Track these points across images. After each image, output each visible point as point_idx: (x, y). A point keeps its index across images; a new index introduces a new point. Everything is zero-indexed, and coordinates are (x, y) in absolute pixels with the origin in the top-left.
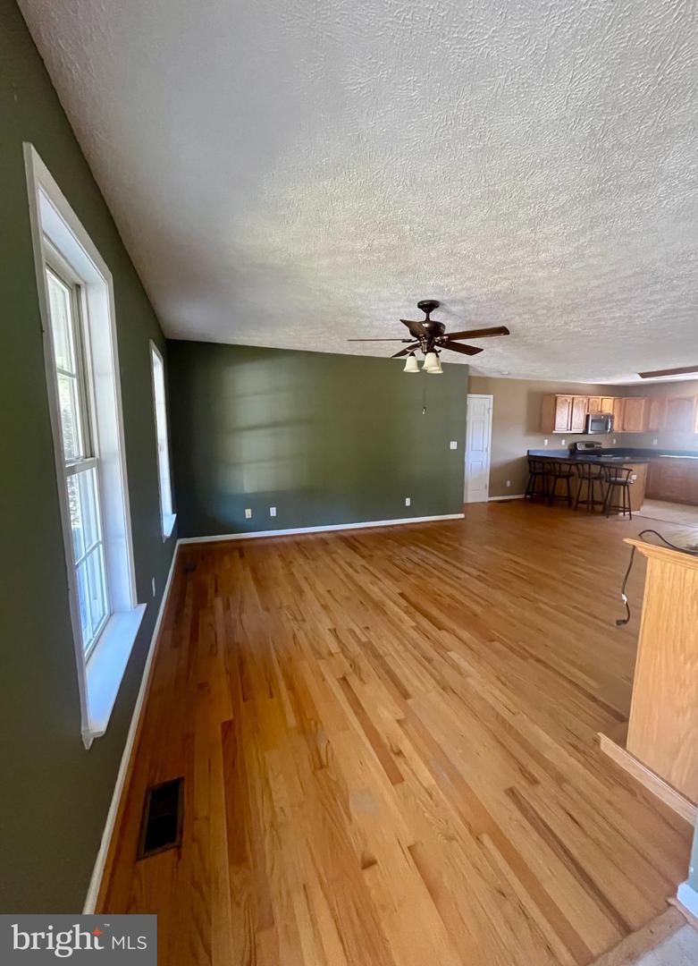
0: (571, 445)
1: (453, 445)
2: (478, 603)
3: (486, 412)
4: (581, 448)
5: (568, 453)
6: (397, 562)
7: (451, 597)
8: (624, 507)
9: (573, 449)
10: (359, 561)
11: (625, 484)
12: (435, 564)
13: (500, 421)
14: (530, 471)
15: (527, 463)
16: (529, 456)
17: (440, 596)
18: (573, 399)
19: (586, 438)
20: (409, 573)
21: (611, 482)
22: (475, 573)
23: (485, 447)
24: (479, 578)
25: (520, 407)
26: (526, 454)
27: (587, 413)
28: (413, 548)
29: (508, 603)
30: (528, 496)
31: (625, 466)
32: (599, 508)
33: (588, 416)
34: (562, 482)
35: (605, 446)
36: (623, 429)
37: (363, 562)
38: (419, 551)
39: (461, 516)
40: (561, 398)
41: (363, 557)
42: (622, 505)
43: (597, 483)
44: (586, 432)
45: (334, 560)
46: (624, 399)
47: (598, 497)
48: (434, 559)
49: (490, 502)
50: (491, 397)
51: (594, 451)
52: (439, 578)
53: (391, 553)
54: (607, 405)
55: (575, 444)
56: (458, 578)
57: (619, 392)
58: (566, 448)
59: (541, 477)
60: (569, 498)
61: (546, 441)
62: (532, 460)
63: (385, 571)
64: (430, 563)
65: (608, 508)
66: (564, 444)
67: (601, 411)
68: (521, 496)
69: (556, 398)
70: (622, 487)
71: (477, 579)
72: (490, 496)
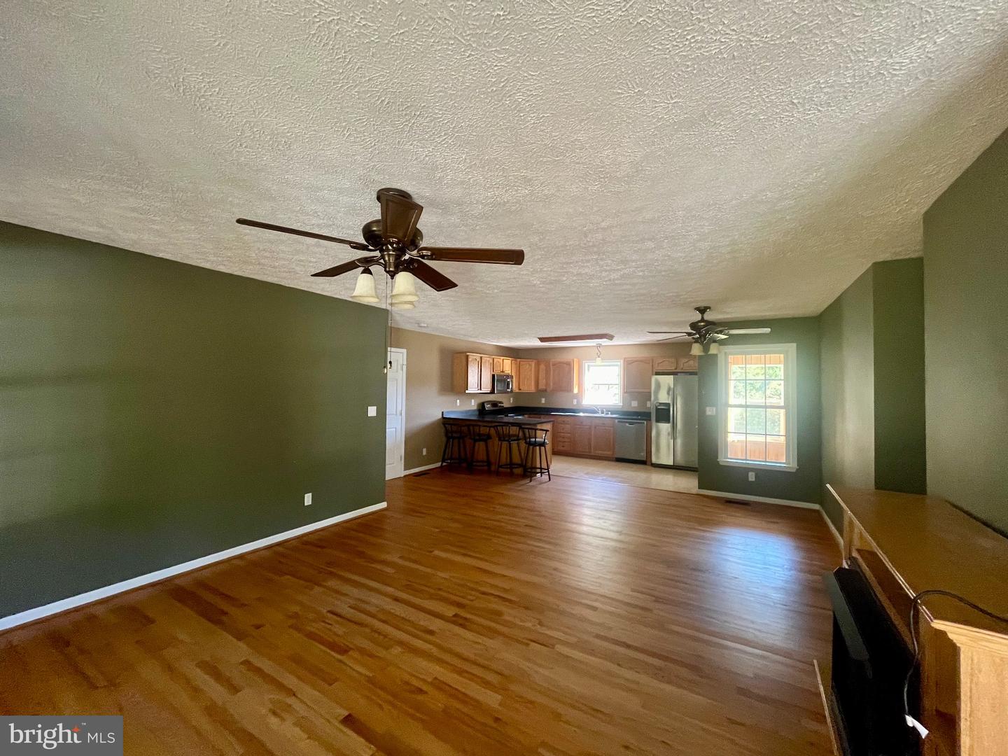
0: (479, 405)
1: (372, 412)
2: (487, 684)
3: (399, 367)
4: (488, 407)
5: (477, 413)
6: (313, 628)
7: (439, 685)
8: (541, 468)
9: (481, 408)
10: (234, 652)
11: (543, 444)
12: (383, 611)
13: (413, 380)
14: (446, 435)
15: (442, 426)
16: (443, 418)
17: (421, 691)
18: (481, 357)
19: (492, 398)
20: (344, 651)
21: (530, 444)
22: (450, 611)
23: (399, 408)
24: (457, 621)
25: (432, 363)
26: (440, 416)
27: (492, 373)
28: (332, 583)
29: (525, 665)
30: (444, 464)
31: (539, 427)
32: (518, 471)
33: (493, 376)
34: (480, 446)
35: (506, 405)
36: (520, 390)
37: (241, 651)
38: (346, 588)
39: (383, 505)
40: (472, 356)
41: (240, 636)
42: (538, 466)
43: (514, 444)
44: (492, 392)
45: (170, 669)
46: (518, 360)
47: (516, 459)
48: (376, 600)
49: (405, 476)
50: (404, 351)
51: (498, 410)
52: (401, 643)
53: (296, 608)
54: (507, 365)
55: (483, 405)
56: (431, 633)
57: (514, 353)
58: (475, 408)
59: (456, 441)
60: (489, 463)
61: (458, 401)
62: (446, 422)
63: (297, 660)
64: (372, 609)
65: (527, 470)
66: (473, 405)
67: (503, 372)
68: (439, 464)
69: (467, 356)
70: (538, 448)
71: (454, 623)
72: (405, 470)
